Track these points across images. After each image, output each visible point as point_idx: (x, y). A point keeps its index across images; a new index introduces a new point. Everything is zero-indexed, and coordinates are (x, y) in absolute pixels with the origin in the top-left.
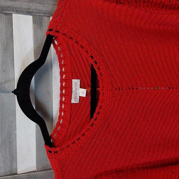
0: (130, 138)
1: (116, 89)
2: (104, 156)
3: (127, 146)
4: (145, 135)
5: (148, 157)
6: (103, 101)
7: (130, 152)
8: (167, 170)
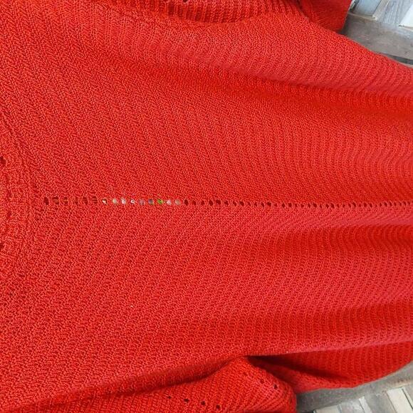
0: (84, 322)
1: (46, 201)
2: (7, 373)
3: (74, 344)
4: (126, 314)
5: (128, 366)
6: (7, 230)
7: (81, 358)
8: (171, 396)
